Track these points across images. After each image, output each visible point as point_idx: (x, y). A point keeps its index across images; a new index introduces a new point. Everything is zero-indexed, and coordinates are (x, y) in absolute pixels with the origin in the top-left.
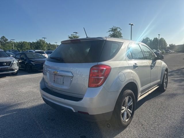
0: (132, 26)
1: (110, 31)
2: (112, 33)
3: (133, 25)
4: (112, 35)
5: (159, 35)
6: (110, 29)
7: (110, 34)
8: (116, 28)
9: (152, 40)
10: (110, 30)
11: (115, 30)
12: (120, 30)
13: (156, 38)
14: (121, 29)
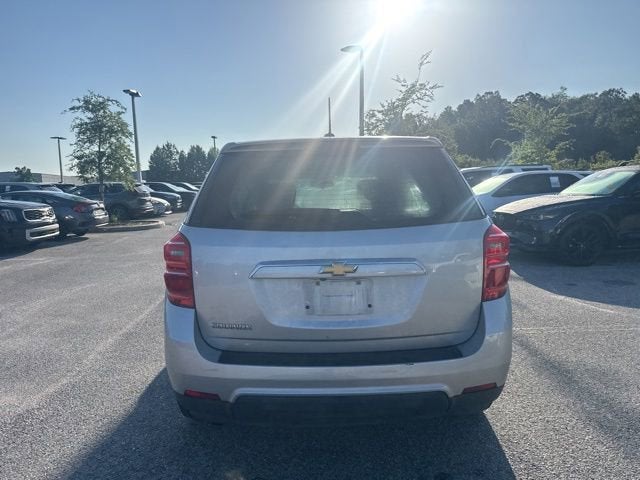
0: (136, 98)
1: (78, 108)
2: (86, 116)
3: (137, 95)
4: (86, 124)
5: (214, 137)
6: (78, 100)
7: (78, 121)
8: (101, 100)
9: (186, 152)
10: (77, 104)
11: (102, 106)
12: (119, 109)
13: (198, 147)
14: (122, 108)
